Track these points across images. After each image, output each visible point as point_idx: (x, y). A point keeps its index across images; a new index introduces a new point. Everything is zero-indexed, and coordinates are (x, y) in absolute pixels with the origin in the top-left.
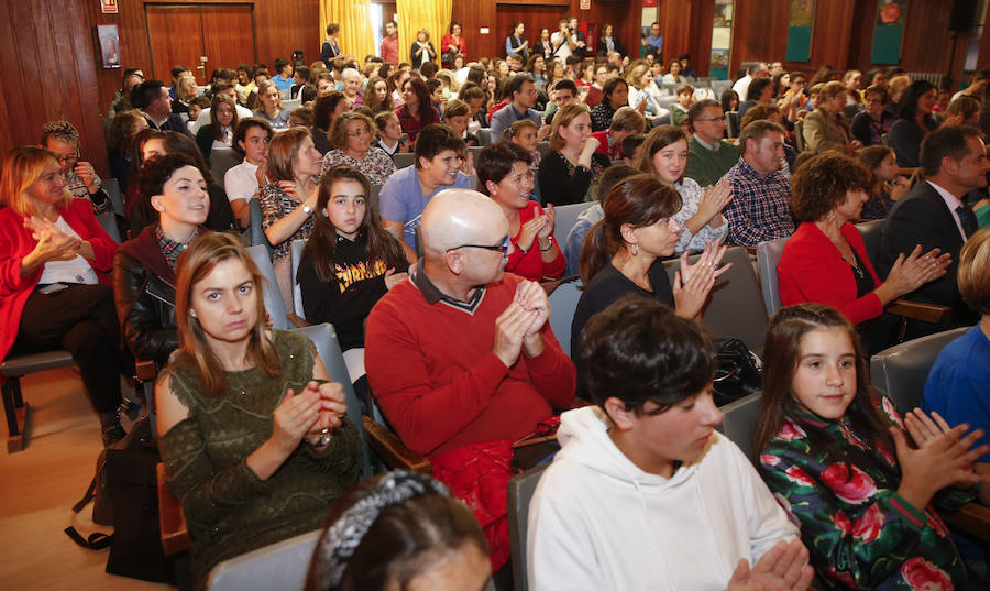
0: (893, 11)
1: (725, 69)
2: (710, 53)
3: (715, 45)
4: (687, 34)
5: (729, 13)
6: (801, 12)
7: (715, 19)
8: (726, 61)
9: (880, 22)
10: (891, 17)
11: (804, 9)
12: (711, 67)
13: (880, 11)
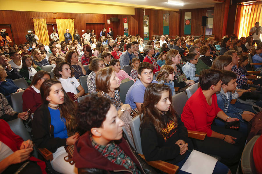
0: (188, 22)
1: (148, 37)
2: (143, 34)
3: (145, 32)
4: (137, 29)
5: (147, 23)
6: (166, 23)
7: (144, 25)
8: (148, 36)
9: (185, 25)
10: (188, 23)
11: (167, 22)
12: (144, 37)
13: (185, 22)
